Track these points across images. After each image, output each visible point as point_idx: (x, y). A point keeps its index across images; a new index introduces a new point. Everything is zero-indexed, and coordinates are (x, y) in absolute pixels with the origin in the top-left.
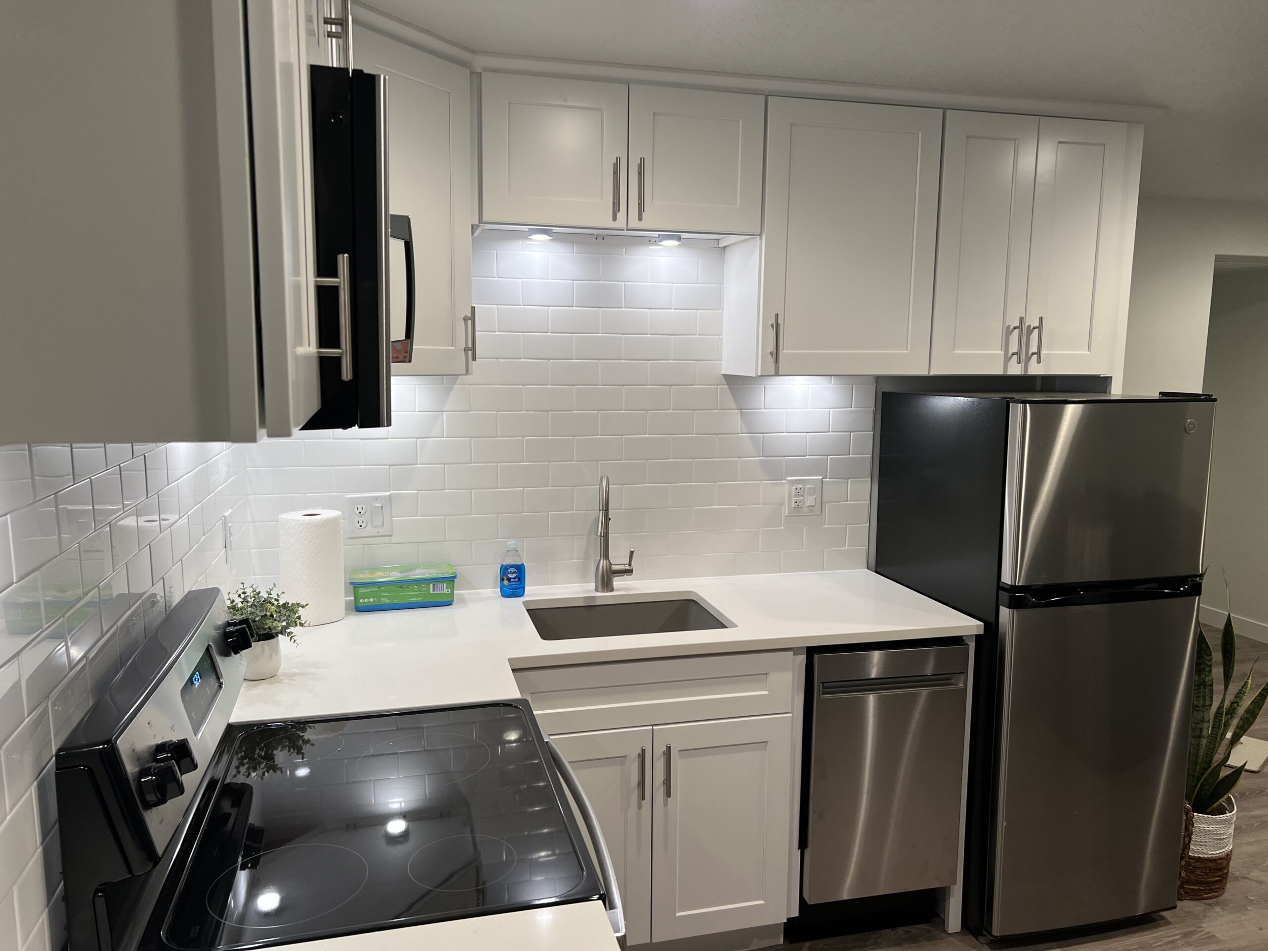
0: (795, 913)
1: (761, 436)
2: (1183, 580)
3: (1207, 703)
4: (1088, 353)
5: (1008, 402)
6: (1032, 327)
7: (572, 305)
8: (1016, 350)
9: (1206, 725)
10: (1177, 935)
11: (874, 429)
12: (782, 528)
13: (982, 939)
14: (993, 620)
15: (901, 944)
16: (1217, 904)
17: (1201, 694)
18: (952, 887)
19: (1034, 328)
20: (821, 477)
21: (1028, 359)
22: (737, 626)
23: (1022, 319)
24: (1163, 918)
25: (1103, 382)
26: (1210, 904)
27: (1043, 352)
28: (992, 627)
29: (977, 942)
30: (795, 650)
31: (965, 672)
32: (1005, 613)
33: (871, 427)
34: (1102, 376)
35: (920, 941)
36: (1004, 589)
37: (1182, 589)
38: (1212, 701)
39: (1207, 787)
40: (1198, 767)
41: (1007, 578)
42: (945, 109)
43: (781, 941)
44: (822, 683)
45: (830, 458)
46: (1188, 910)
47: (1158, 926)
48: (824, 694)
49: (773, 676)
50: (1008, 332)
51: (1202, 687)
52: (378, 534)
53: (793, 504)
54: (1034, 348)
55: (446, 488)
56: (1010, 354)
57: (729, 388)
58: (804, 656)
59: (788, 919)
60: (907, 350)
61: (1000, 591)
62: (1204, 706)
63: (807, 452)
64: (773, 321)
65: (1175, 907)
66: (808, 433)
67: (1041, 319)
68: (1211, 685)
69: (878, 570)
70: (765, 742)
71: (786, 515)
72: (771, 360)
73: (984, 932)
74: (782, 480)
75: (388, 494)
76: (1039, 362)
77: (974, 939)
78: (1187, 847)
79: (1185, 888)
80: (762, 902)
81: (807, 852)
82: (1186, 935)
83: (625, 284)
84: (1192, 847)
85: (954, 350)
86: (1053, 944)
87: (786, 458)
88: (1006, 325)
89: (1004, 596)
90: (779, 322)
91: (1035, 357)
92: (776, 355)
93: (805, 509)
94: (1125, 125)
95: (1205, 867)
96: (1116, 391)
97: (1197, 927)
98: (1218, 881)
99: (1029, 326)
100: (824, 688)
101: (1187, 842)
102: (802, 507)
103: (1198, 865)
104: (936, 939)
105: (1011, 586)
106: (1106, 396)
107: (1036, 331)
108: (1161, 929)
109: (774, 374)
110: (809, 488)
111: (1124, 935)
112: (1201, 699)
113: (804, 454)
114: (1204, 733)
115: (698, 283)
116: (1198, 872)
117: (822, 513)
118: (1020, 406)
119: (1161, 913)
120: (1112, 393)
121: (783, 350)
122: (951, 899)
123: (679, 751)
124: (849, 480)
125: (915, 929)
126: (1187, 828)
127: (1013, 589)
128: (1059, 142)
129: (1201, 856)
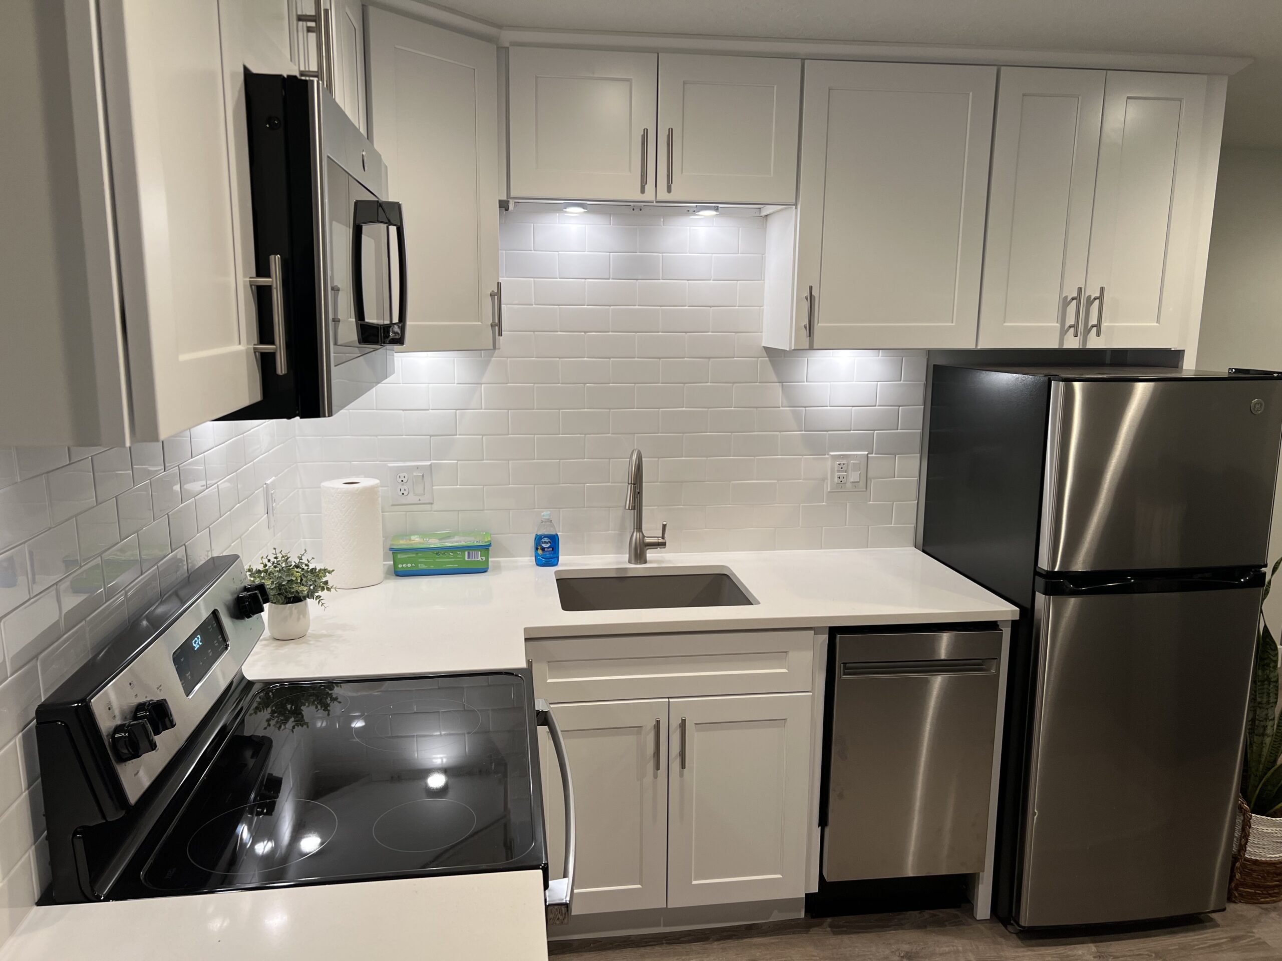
0: (815, 889)
1: (802, 410)
2: (1244, 570)
3: (1272, 700)
4: (1157, 324)
5: (1049, 379)
6: (1092, 298)
7: (608, 277)
8: (1073, 323)
9: (1270, 723)
10: (1223, 938)
11: (925, 404)
12: (824, 504)
13: (1010, 928)
14: (1029, 606)
15: (925, 927)
16: (1275, 909)
17: (1265, 690)
18: (981, 874)
19: (1095, 299)
20: (867, 453)
21: (1087, 331)
22: (759, 603)
23: (1080, 289)
24: (1211, 920)
25: (1173, 357)
26: (1266, 909)
27: (1104, 324)
28: (1027, 613)
29: (1006, 930)
30: (816, 630)
31: (997, 658)
32: (1040, 598)
33: (921, 400)
34: (1172, 349)
35: (946, 926)
36: (1040, 575)
37: (1242, 580)
38: (1277, 698)
39: (1269, 788)
40: (1261, 766)
41: (1044, 564)
42: (999, 67)
43: (803, 915)
44: (843, 663)
45: (877, 433)
46: (1240, 913)
47: (1206, 928)
48: (845, 674)
49: (791, 654)
50: (1065, 303)
51: (1266, 682)
52: (419, 502)
53: (836, 480)
54: (1094, 321)
55: (485, 458)
56: (1067, 327)
57: (770, 361)
58: (827, 636)
59: (807, 895)
60: (952, 323)
61: (1036, 577)
62: (1268, 702)
63: (852, 427)
64: (807, 293)
65: (1224, 910)
66: (853, 407)
67: (1102, 289)
68: (1277, 681)
69: (926, 549)
70: (785, 719)
71: (829, 490)
72: (805, 333)
73: (1012, 922)
74: (825, 455)
75: (428, 463)
76: (1098, 335)
77: (1003, 928)
78: (1242, 848)
79: (1240, 891)
80: (779, 876)
81: (827, 830)
82: (1234, 939)
83: (662, 256)
84: (1248, 849)
85: (1005, 323)
86: (1086, 938)
87: (829, 432)
88: (1064, 296)
89: (1040, 582)
90: (813, 294)
91: (1095, 329)
92: (810, 328)
93: (849, 485)
94: (1205, 77)
95: (1263, 871)
96: (1189, 366)
97: (1248, 932)
98: (1276, 886)
99: (1089, 297)
100: (845, 668)
101: (1243, 844)
102: (845, 483)
103: (1254, 867)
104: (964, 924)
105: (1047, 571)
106: (1177, 372)
107: (1097, 301)
108: (1205, 931)
109: (808, 348)
110: (854, 463)
111: (1165, 934)
112: (1265, 696)
113: (849, 429)
114: (1269, 731)
115: (738, 254)
116: (1254, 875)
117: (866, 489)
118: (1062, 384)
119: (1210, 915)
120: (1184, 368)
121: (818, 323)
122: (980, 886)
123: (696, 724)
124: (897, 456)
125: (942, 913)
126: (1243, 829)
127: (1050, 575)
128: (1128, 98)
129: (1258, 859)
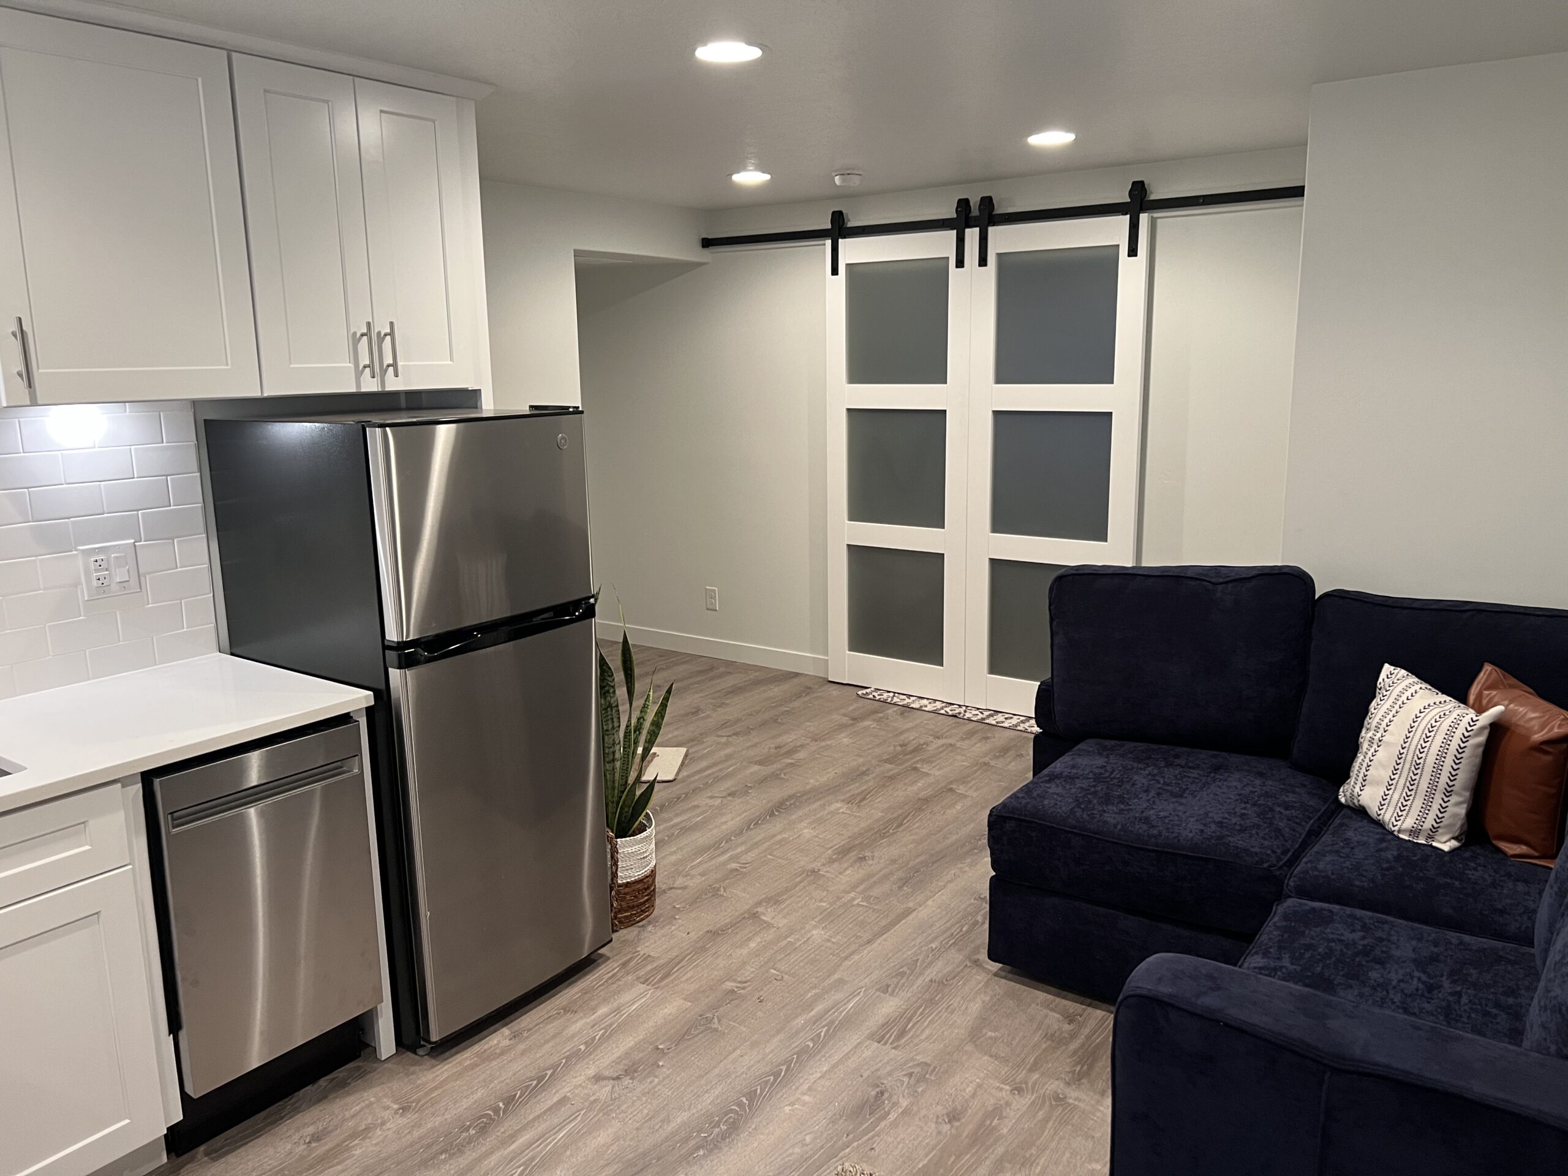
0: (178, 1116)
1: (25, 492)
2: (576, 604)
3: (616, 724)
4: (451, 363)
5: (363, 426)
6: (382, 335)
8: (367, 362)
9: (617, 747)
10: (616, 968)
11: (200, 471)
12: (81, 618)
13: (421, 1052)
16: (649, 923)
17: (609, 717)
19: (386, 335)
20: (133, 541)
21: (384, 372)
22: (26, 769)
23: (369, 324)
24: (602, 956)
25: (470, 397)
26: (643, 926)
27: (400, 363)
29: (417, 1057)
30: (124, 781)
31: (359, 754)
32: (395, 674)
33: (195, 467)
34: (469, 389)
35: (350, 1084)
36: (390, 648)
37: (577, 614)
38: (619, 722)
39: (626, 809)
40: (616, 792)
41: (392, 635)
42: (228, 51)
43: (164, 1159)
44: (170, 814)
45: (142, 513)
46: (624, 938)
47: (599, 965)
48: (174, 828)
49: (91, 823)
50: (355, 340)
51: (609, 709)
53: (95, 583)
54: (389, 360)
56: (361, 367)
58: (140, 785)
59: (168, 1129)
60: (227, 365)
61: (386, 651)
62: (613, 728)
63: (105, 509)
64: (15, 327)
65: (611, 941)
66: (101, 482)
67: (392, 324)
68: (617, 706)
69: (234, 651)
70: (96, 914)
71: (86, 599)
72: (22, 384)
73: (422, 1043)
74: (72, 551)
76: (396, 375)
77: (412, 1055)
78: (615, 875)
79: (619, 918)
80: (127, 1121)
81: (183, 1035)
82: (624, 965)
84: (619, 874)
85: (291, 364)
86: (497, 1025)
87: (72, 519)
88: (352, 332)
89: (391, 655)
90: (24, 328)
91: (391, 369)
92: (28, 376)
93: (114, 587)
94: (453, 99)
95: (634, 890)
96: (488, 406)
97: (634, 953)
98: (647, 900)
99: (379, 333)
100: (173, 819)
101: (614, 871)
102: (109, 585)
103: (627, 890)
104: (370, 1072)
105: (398, 643)
106: (478, 413)
107: (388, 338)
108: (601, 968)
109: (28, 403)
110: (116, 558)
112: (610, 722)
113: (101, 512)
114: (617, 756)
116: (628, 897)
117: (141, 588)
118: (378, 430)
119: (599, 952)
120: (483, 408)
121: (38, 368)
122: (380, 1021)
124: (175, 541)
126: (612, 857)
127: (401, 646)
128: (381, 111)
129: (629, 880)
